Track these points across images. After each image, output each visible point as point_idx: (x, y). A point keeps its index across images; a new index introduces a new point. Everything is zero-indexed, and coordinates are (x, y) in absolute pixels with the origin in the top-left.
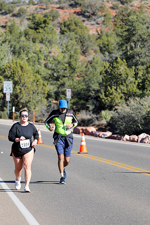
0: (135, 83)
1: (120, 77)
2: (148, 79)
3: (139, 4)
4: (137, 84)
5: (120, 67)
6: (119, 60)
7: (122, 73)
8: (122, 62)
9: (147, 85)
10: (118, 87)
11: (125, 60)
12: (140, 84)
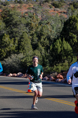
0: (14, 47)
1: (6, 43)
2: (21, 44)
3: (13, 6)
4: (15, 47)
5: (6, 38)
6: (5, 34)
7: (7, 41)
8: (7, 36)
9: (20, 48)
10: (5, 49)
11: (8, 35)
12: (17, 47)
